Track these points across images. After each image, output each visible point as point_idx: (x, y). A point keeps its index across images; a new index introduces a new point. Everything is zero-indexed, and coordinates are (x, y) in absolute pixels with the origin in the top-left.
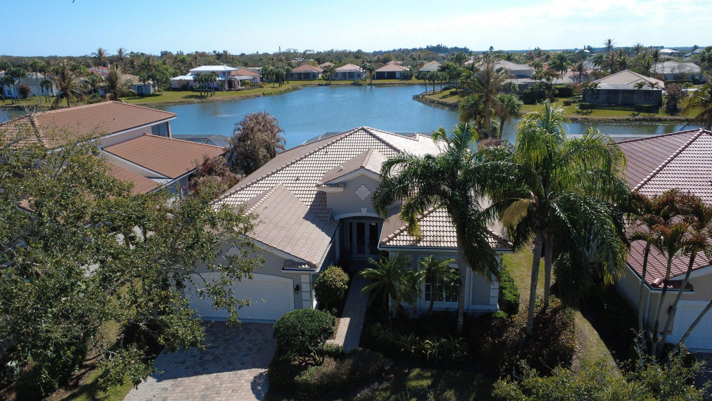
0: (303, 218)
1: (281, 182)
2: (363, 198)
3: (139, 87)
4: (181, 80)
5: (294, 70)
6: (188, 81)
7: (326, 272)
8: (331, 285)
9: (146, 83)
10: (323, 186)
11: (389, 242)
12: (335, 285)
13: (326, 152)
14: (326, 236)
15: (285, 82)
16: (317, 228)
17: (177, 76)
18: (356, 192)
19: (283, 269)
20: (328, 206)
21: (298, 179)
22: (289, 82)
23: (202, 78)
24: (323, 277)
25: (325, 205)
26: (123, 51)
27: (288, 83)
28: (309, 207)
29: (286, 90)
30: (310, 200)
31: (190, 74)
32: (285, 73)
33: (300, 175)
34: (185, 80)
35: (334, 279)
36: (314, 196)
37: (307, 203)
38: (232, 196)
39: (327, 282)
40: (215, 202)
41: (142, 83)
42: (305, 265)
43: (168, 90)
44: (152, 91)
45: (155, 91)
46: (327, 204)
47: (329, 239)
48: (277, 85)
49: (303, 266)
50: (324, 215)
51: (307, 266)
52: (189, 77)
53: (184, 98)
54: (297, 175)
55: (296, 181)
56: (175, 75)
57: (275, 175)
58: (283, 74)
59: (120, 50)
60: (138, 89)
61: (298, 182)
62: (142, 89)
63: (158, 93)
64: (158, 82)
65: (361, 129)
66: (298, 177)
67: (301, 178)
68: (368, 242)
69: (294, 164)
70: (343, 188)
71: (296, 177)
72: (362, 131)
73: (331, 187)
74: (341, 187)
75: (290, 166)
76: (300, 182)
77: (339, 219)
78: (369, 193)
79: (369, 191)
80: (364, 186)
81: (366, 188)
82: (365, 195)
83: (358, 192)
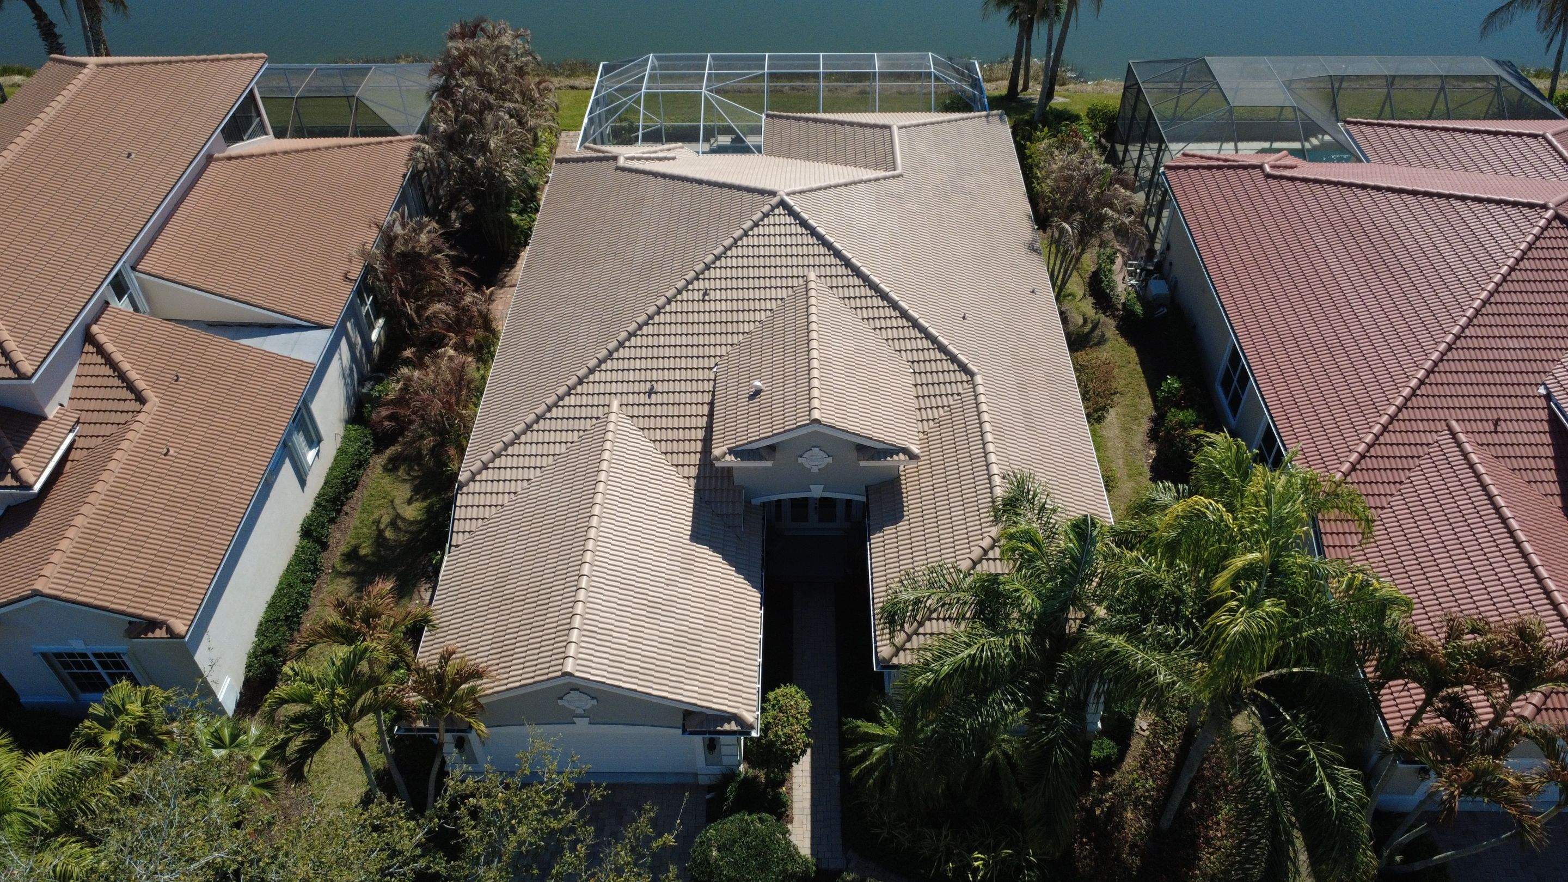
0: (691, 539)
1: (614, 402)
2: (815, 470)
10: (728, 458)
11: (897, 656)
13: (706, 291)
14: (749, 588)
16: (727, 565)
18: (800, 460)
19: (686, 732)
20: (737, 482)
21: (651, 392)
33: (655, 374)
36: (699, 446)
37: (687, 471)
38: (510, 450)
42: (729, 723)
46: (734, 478)
49: (726, 726)
50: (730, 508)
51: (733, 725)
54: (649, 375)
55: (650, 395)
57: (597, 377)
61: (654, 398)
65: (777, 206)
66: (651, 383)
67: (660, 387)
69: (635, 337)
70: (772, 462)
71: (648, 384)
72: (781, 210)
73: (745, 460)
74: (767, 460)
75: (628, 344)
76: (660, 398)
77: (761, 503)
78: (830, 460)
79: (827, 457)
80: (818, 449)
81: (821, 453)
82: (820, 465)
83: (805, 459)
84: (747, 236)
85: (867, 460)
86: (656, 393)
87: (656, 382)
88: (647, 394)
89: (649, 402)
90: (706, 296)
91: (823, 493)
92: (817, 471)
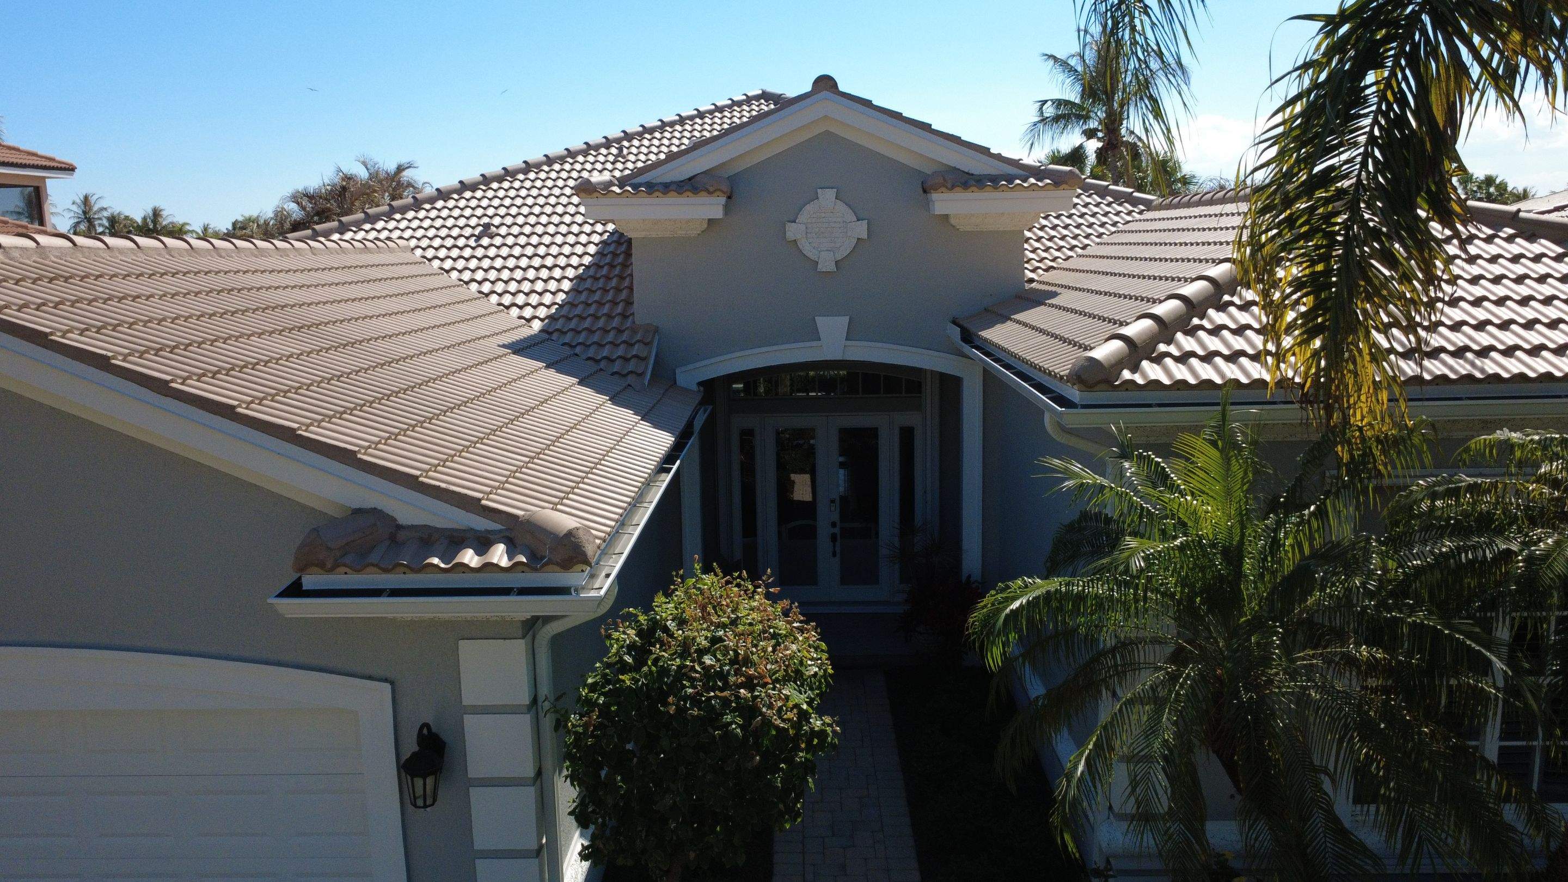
2: (827, 264)
7: (665, 608)
8: (712, 717)
10: (616, 189)
11: (1135, 368)
12: (749, 711)
14: (644, 426)
16: (586, 391)
18: (793, 231)
19: (295, 590)
20: (642, 313)
24: (640, 652)
25: (626, 315)
28: (537, 323)
30: (548, 299)
33: (497, 221)
35: (739, 662)
37: (528, 312)
39: (676, 687)
46: (637, 308)
47: (664, 441)
50: (620, 351)
51: (499, 555)
55: (479, 238)
57: (379, 225)
59: (86, 200)
66: (487, 226)
67: (503, 231)
68: (834, 525)
69: (473, 191)
70: (723, 200)
71: (481, 228)
72: (762, 101)
73: (657, 194)
74: (710, 193)
75: (456, 196)
76: (498, 241)
77: (700, 384)
78: (861, 230)
79: (858, 220)
80: (831, 193)
81: (841, 206)
82: (838, 245)
83: (803, 227)
84: (702, 118)
85: (952, 188)
86: (492, 237)
87: (497, 227)
88: (474, 238)
89: (473, 244)
90: (620, 159)
91: (849, 343)
92: (831, 267)
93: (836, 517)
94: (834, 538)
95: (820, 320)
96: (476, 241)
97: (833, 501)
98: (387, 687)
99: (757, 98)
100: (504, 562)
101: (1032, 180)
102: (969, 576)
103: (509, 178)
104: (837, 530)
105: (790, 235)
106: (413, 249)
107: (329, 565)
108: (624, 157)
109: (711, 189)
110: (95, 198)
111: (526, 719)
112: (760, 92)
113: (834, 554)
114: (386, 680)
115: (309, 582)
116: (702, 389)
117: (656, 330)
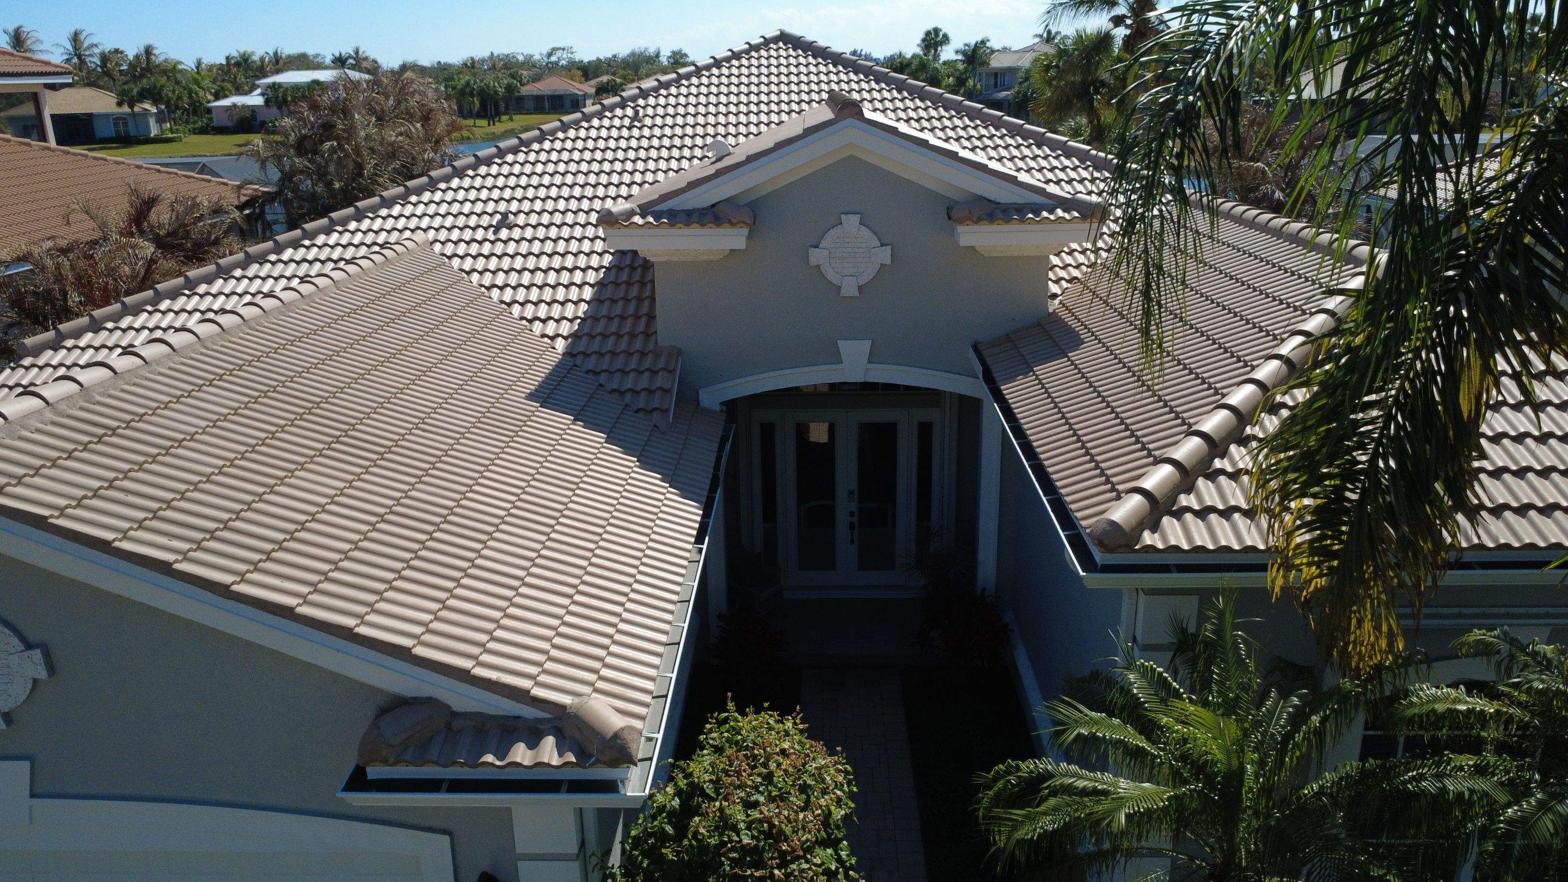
0: (531, 397)
1: (419, 237)
2: (850, 289)
3: (118, 120)
4: (235, 106)
5: (526, 90)
6: (253, 109)
9: (136, 109)
10: (637, 219)
13: (636, 117)
14: (673, 495)
15: (504, 118)
16: (614, 451)
17: (226, 96)
18: (816, 256)
19: (358, 781)
20: (666, 335)
21: (505, 222)
22: (514, 117)
23: (285, 95)
25: (648, 334)
26: (82, 37)
27: (511, 119)
28: (560, 344)
29: (506, 132)
30: (570, 310)
31: (259, 91)
32: (501, 90)
33: (514, 206)
34: (244, 107)
36: (588, 293)
37: (551, 328)
38: (164, 305)
40: (61, 337)
41: (126, 109)
43: (203, 131)
44: (154, 131)
45: (162, 131)
46: (660, 324)
47: (692, 512)
48: (483, 123)
49: (521, 754)
50: (644, 382)
52: (255, 99)
53: (240, 146)
54: (502, 207)
55: (497, 229)
56: (217, 97)
57: (396, 210)
58: (496, 92)
60: (116, 125)
61: (504, 234)
62: (125, 125)
63: (170, 135)
64: (170, 110)
66: (505, 215)
67: (521, 220)
68: (852, 514)
69: (489, 166)
70: (745, 231)
71: (498, 217)
72: (781, 44)
73: (679, 225)
74: (733, 225)
75: (470, 173)
76: (516, 233)
77: (722, 404)
78: (885, 255)
79: (882, 245)
80: (855, 219)
81: (865, 232)
82: (861, 270)
83: (826, 252)
84: (719, 68)
85: (978, 221)
86: (510, 228)
87: (515, 214)
88: (493, 229)
89: (492, 238)
90: (636, 123)
91: (871, 366)
92: (854, 292)
93: (854, 506)
94: (852, 526)
95: (841, 344)
96: (495, 233)
97: (851, 493)
98: (446, 839)
99: (775, 40)
100: (556, 761)
101: (1060, 212)
102: (984, 589)
103: (523, 149)
104: (855, 519)
105: (813, 261)
106: (432, 243)
107: (391, 760)
108: (640, 121)
109: (734, 221)
110: (84, 34)
111: (576, 865)
112: (778, 33)
113: (852, 542)
114: (444, 832)
115: (374, 772)
116: (724, 408)
117: (680, 352)
